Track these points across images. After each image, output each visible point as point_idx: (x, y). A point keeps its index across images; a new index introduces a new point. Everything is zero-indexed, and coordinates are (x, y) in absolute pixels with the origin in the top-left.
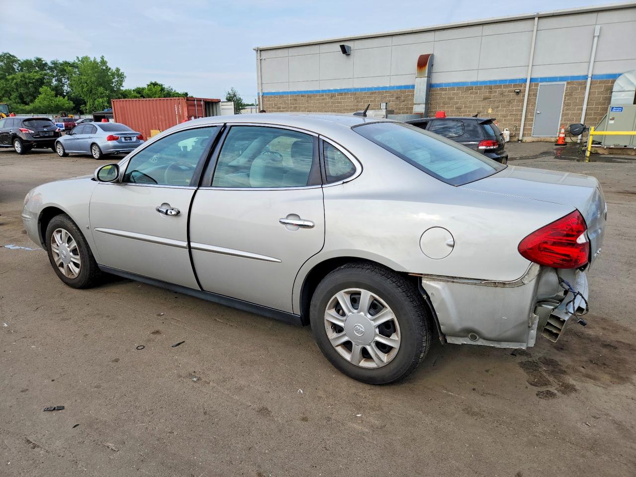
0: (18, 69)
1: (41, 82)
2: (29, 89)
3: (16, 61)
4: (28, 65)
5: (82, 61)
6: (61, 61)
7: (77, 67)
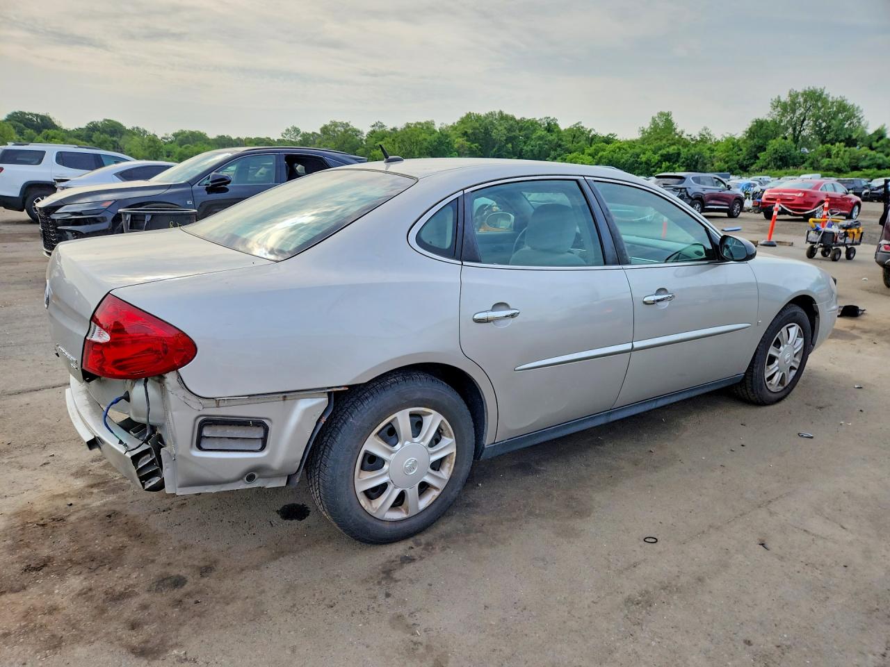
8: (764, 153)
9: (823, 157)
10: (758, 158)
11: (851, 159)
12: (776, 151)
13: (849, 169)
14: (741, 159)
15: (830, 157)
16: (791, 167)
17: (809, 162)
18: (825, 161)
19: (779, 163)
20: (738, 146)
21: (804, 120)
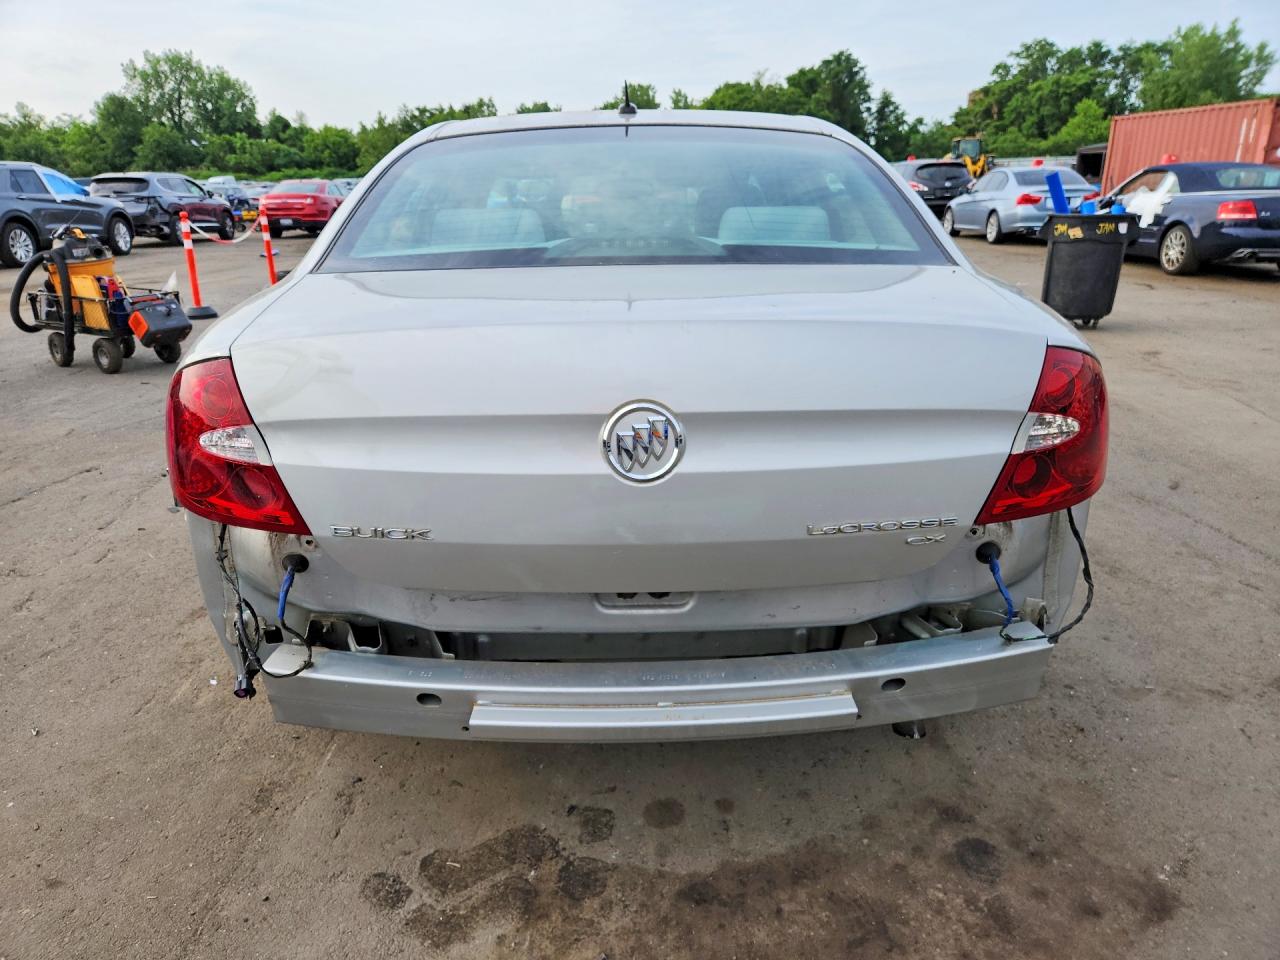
0: (1052, 69)
1: (1086, 91)
2: (1059, 107)
3: (1052, 54)
4: (1073, 58)
5: (1186, 37)
6: (1138, 44)
7: (1170, 52)
8: (141, 146)
9: (225, 153)
10: (134, 154)
11: (262, 155)
12: (159, 144)
13: (264, 170)
14: (109, 156)
15: (235, 152)
16: (189, 168)
17: (209, 158)
18: (231, 159)
19: (169, 162)
20: (97, 135)
21: (180, 98)
